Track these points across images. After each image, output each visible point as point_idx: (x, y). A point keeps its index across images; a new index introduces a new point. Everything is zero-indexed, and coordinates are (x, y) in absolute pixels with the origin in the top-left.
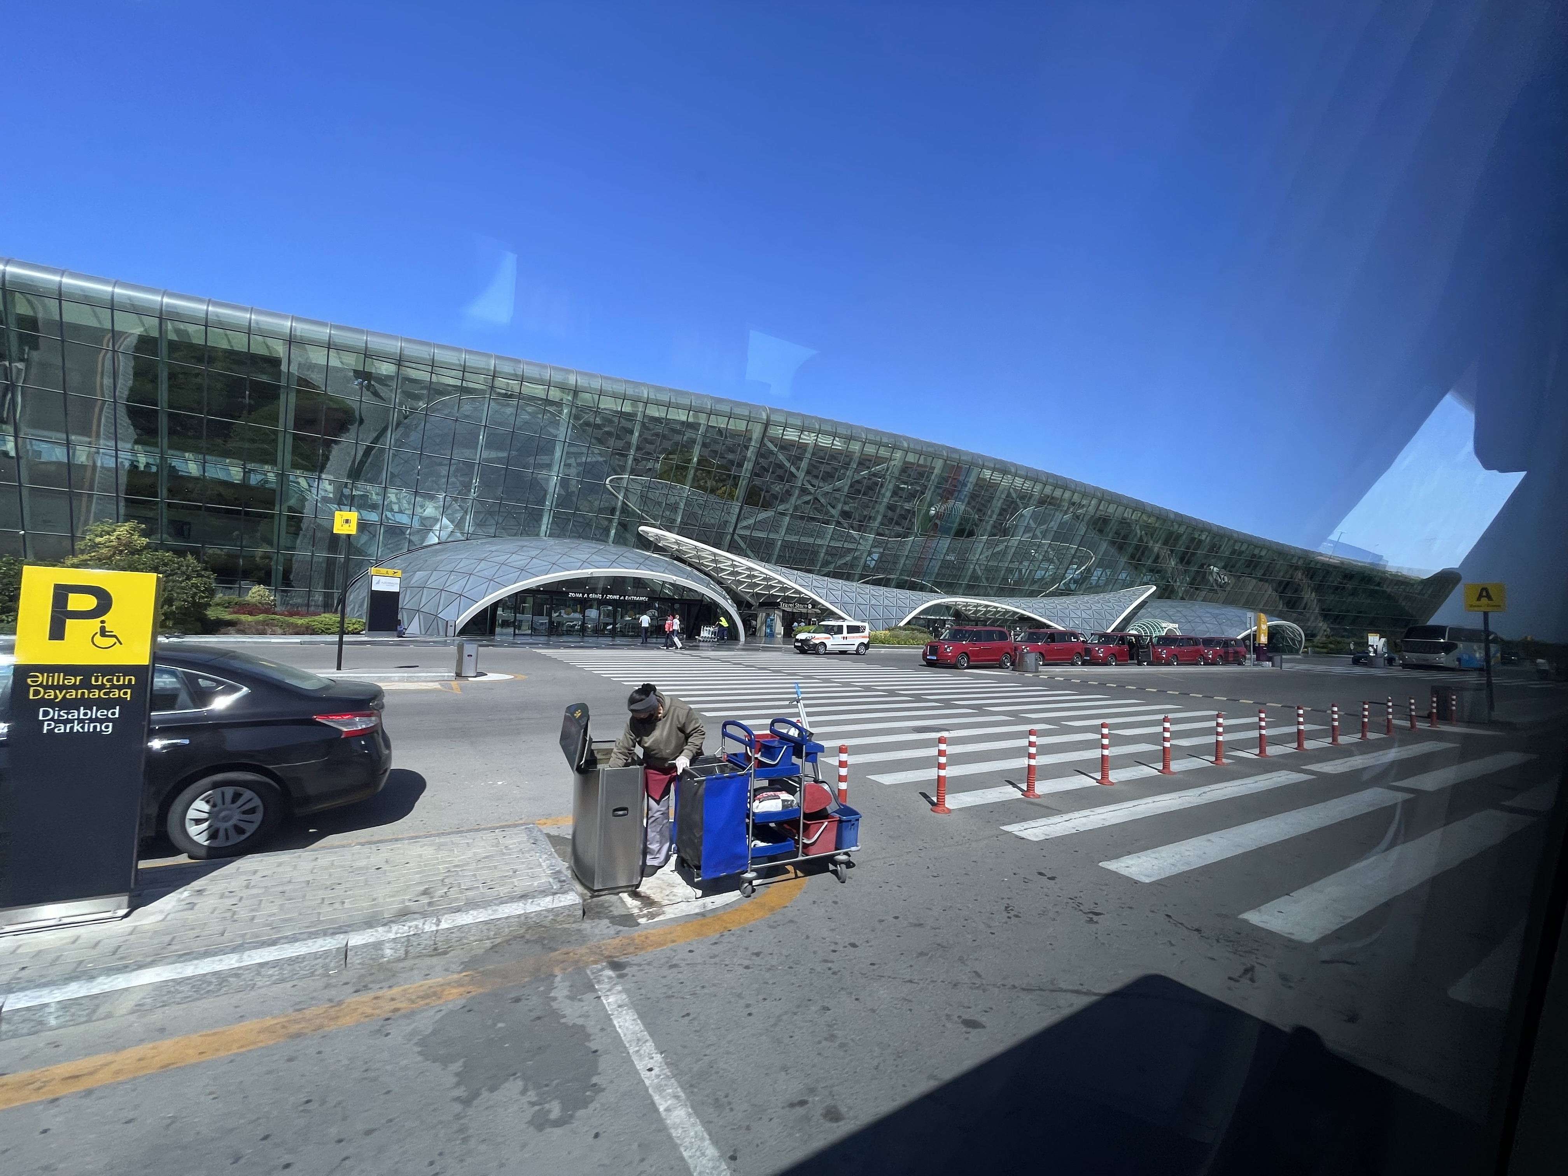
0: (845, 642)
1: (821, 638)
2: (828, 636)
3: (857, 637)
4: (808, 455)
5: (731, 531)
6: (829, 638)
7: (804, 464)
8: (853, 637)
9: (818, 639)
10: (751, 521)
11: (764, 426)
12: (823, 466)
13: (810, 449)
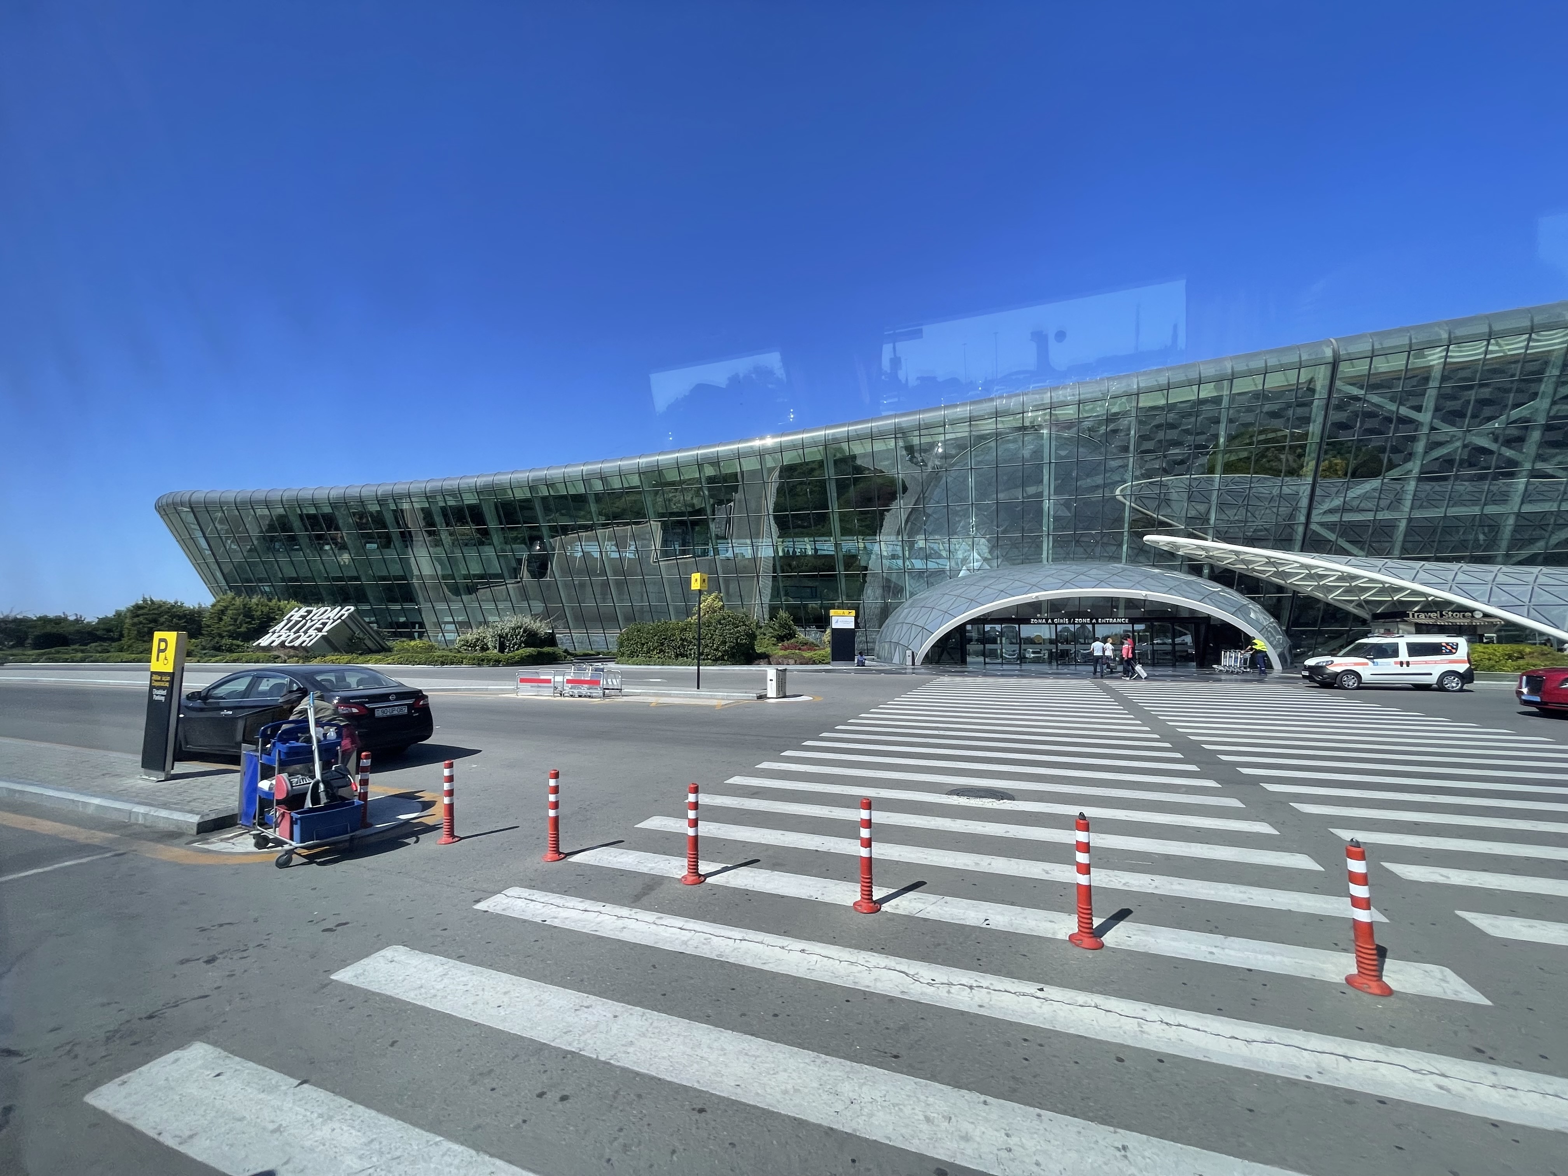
0: (1405, 669)
1: (1346, 665)
2: (1365, 660)
3: (1436, 662)
4: (1434, 384)
5: (1303, 519)
6: (1367, 664)
7: (1429, 400)
8: (1426, 662)
9: (1340, 665)
10: (1338, 502)
11: (1330, 367)
12: (1473, 392)
13: (1436, 374)
